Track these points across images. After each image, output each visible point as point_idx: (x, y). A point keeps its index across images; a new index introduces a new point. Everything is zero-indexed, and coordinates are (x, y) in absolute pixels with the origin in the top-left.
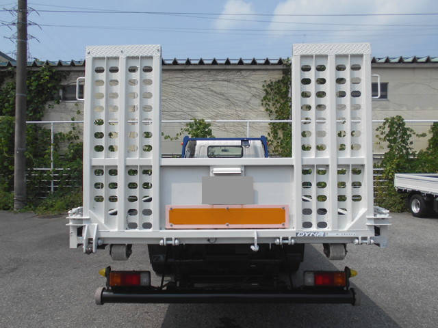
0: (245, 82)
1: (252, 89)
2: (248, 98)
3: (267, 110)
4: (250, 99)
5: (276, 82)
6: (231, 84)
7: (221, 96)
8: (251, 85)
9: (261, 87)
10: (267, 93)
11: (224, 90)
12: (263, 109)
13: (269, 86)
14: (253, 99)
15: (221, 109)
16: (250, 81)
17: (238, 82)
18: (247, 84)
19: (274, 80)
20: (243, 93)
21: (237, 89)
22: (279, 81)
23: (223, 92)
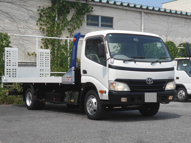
0: (25, 6)
1: (30, 11)
2: (26, 18)
3: (41, 28)
4: (28, 19)
5: (47, 9)
6: (14, 6)
7: (6, 15)
8: (29, 8)
9: (36, 11)
10: (41, 16)
11: (9, 10)
12: (37, 28)
13: (42, 10)
14: (30, 19)
15: (6, 25)
16: (28, 5)
17: (19, 5)
18: (26, 7)
19: (45, 7)
20: (23, 13)
21: (18, 10)
22: (49, 8)
23: (8, 11)
